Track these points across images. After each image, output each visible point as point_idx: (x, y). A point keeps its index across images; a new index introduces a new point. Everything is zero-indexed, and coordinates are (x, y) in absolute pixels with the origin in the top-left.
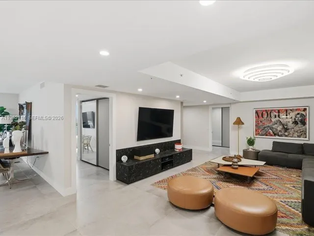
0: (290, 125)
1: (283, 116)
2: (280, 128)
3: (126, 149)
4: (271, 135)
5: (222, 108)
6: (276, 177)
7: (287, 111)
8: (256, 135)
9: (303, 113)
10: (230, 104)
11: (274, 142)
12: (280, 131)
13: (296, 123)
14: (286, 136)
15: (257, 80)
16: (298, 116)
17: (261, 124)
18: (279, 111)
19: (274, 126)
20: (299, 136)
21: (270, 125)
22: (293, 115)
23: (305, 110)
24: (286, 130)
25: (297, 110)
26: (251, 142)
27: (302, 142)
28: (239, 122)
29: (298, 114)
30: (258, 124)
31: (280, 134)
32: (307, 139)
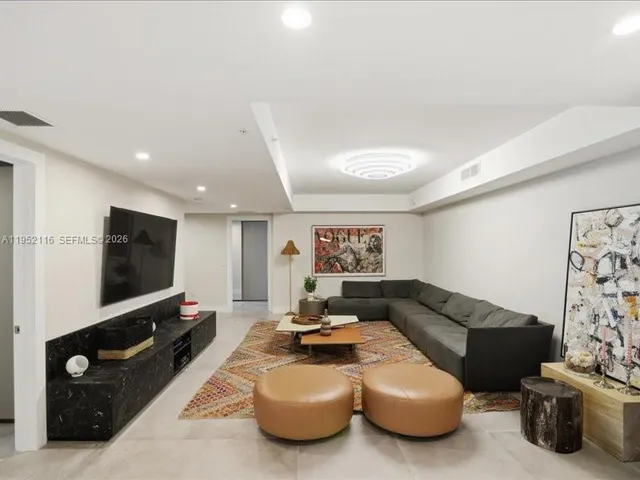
0: (364, 253)
1: (354, 239)
2: (350, 259)
3: (74, 333)
4: (339, 272)
5: (242, 222)
6: (371, 338)
7: (359, 230)
8: (316, 272)
9: (378, 234)
10: (272, 214)
11: (344, 283)
12: (351, 264)
13: (370, 250)
14: (359, 271)
15: (365, 176)
16: (373, 239)
17: (324, 253)
18: (349, 232)
19: (342, 256)
20: (374, 271)
21: (336, 254)
22: (366, 238)
23: (381, 230)
24: (358, 261)
25: (371, 230)
26: (310, 286)
27: (379, 280)
28: (290, 250)
29: (373, 236)
30: (320, 253)
31: (350, 268)
32: (383, 274)
